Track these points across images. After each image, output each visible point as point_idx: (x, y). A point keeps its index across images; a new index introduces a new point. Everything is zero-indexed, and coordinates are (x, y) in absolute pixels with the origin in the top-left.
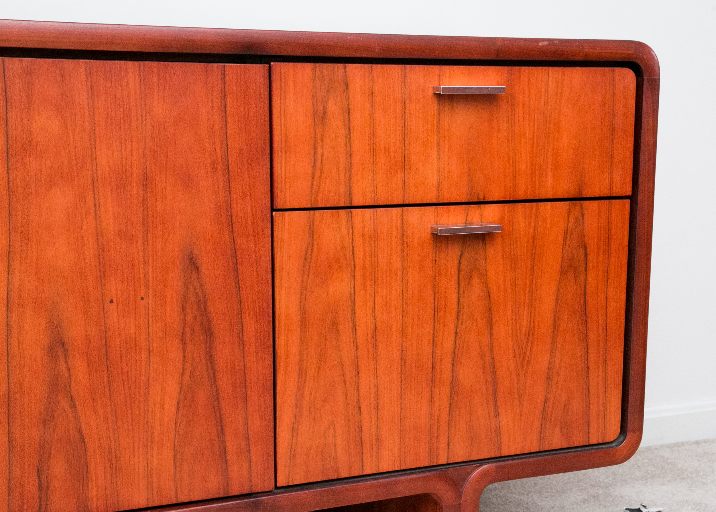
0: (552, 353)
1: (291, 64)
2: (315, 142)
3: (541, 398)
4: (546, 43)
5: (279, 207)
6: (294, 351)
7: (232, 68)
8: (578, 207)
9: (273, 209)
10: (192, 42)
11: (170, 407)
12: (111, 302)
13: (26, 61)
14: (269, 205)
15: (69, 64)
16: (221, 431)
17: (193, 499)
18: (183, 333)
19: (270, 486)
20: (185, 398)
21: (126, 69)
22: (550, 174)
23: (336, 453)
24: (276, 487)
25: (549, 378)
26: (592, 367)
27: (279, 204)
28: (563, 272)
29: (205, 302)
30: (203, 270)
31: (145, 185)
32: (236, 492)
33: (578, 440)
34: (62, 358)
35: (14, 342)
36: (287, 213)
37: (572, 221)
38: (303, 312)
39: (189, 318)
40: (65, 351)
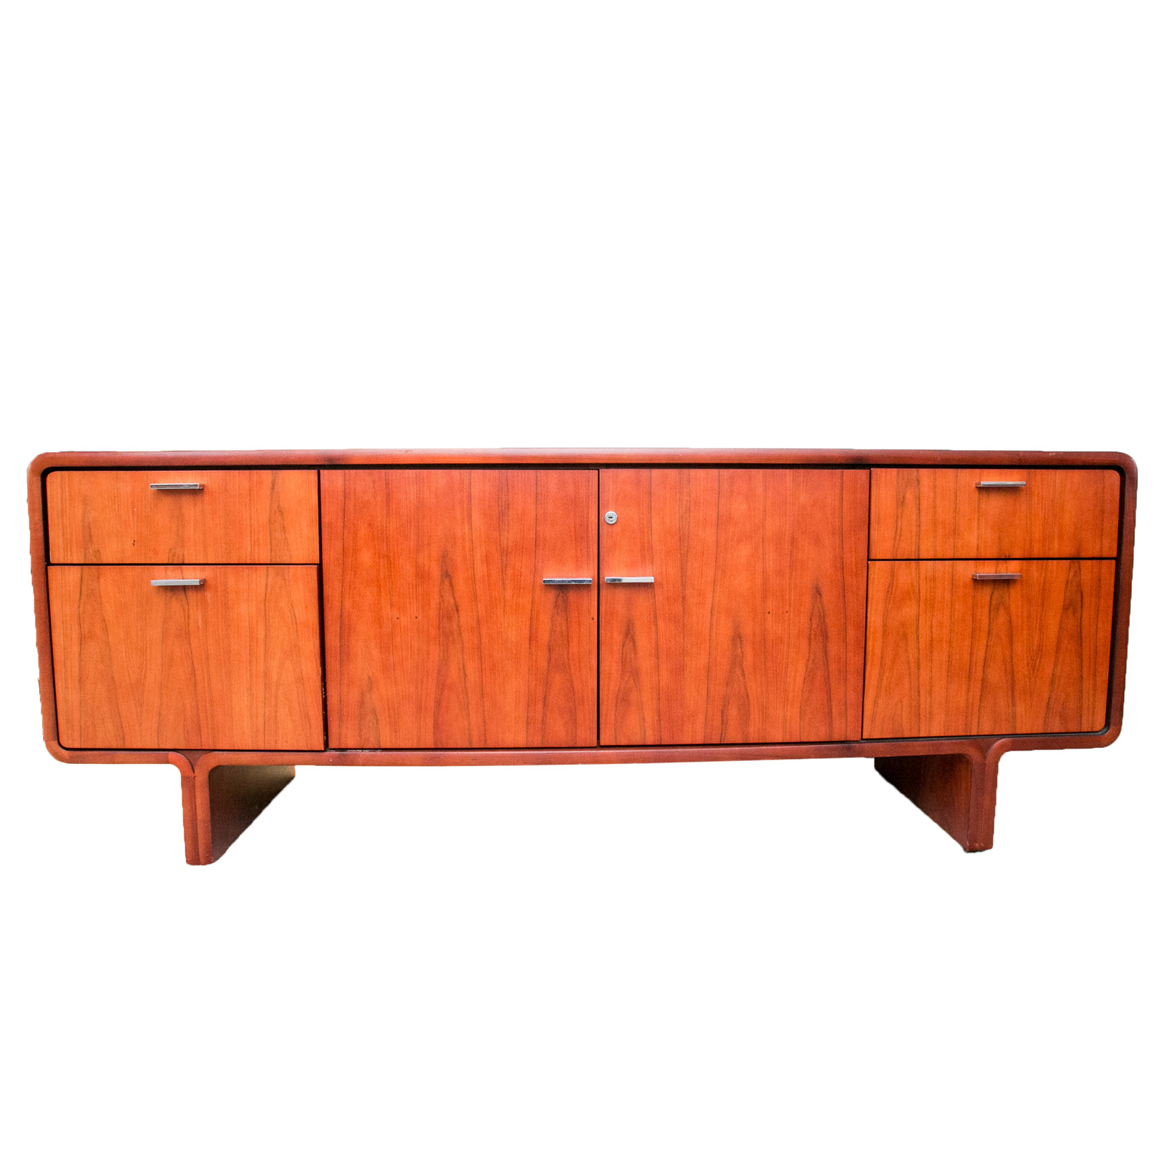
0: (1055, 665)
1: (883, 470)
2: (897, 517)
3: (1046, 696)
4: (1054, 454)
5: (873, 558)
6: (878, 651)
7: (847, 472)
8: (1076, 564)
9: (869, 560)
10: (825, 457)
11: (800, 680)
12: (769, 613)
13: (731, 471)
14: (866, 557)
15: (753, 471)
16: (829, 700)
17: (811, 740)
18: (810, 635)
19: (858, 738)
20: (809, 676)
21: (785, 474)
22: (1056, 541)
23: (902, 720)
24: (862, 739)
25: (1052, 682)
26: (1084, 676)
27: (872, 557)
28: (1065, 609)
29: (824, 617)
30: (824, 596)
31: (792, 543)
32: (836, 738)
33: (1073, 727)
34: (739, 645)
35: (713, 634)
36: (877, 562)
37: (1072, 574)
38: (885, 625)
39: (814, 626)
40: (741, 641)
